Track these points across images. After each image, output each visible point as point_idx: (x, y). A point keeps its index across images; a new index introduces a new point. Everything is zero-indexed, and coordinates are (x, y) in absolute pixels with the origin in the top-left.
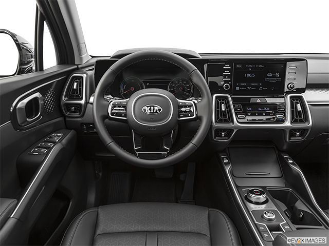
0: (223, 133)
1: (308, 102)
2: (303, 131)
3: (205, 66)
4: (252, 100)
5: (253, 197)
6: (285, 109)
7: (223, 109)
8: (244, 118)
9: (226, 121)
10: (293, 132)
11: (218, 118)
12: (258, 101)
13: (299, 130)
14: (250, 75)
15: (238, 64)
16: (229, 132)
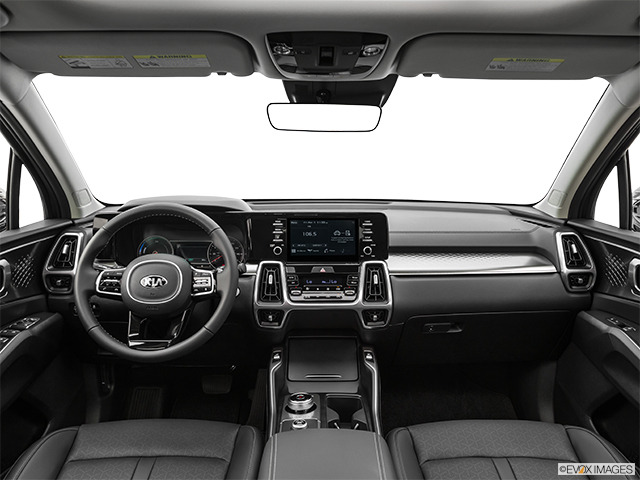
0: (270, 317)
1: (389, 272)
2: (382, 313)
3: (249, 222)
4: (314, 270)
5: (295, 405)
6: (358, 283)
7: (271, 283)
8: (300, 295)
9: (274, 299)
10: (368, 314)
11: (263, 294)
12: (323, 270)
13: (377, 311)
14: (310, 234)
15: (293, 219)
16: (278, 314)
